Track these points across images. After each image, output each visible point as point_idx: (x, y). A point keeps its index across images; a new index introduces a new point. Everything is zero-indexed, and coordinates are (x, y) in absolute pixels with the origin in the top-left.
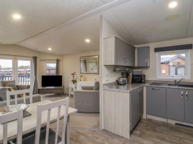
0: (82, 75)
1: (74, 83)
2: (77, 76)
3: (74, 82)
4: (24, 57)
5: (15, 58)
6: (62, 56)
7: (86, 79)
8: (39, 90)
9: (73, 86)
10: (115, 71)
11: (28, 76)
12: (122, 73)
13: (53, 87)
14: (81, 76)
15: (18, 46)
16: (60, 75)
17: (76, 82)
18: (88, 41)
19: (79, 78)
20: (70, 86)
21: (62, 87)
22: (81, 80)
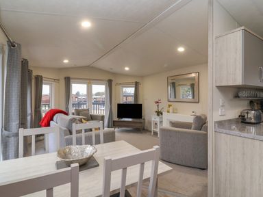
0: (170, 103)
1: (158, 115)
2: (163, 106)
3: (159, 113)
4: (98, 81)
5: (90, 82)
6: (142, 77)
7: (176, 110)
8: (114, 121)
9: (157, 119)
10: (237, 96)
11: (103, 104)
12: (251, 102)
13: (130, 120)
14: (170, 106)
15: (92, 67)
16: (140, 103)
17: (162, 114)
18: (181, 49)
19: (166, 108)
20: (153, 119)
21: (141, 120)
22: (168, 112)
